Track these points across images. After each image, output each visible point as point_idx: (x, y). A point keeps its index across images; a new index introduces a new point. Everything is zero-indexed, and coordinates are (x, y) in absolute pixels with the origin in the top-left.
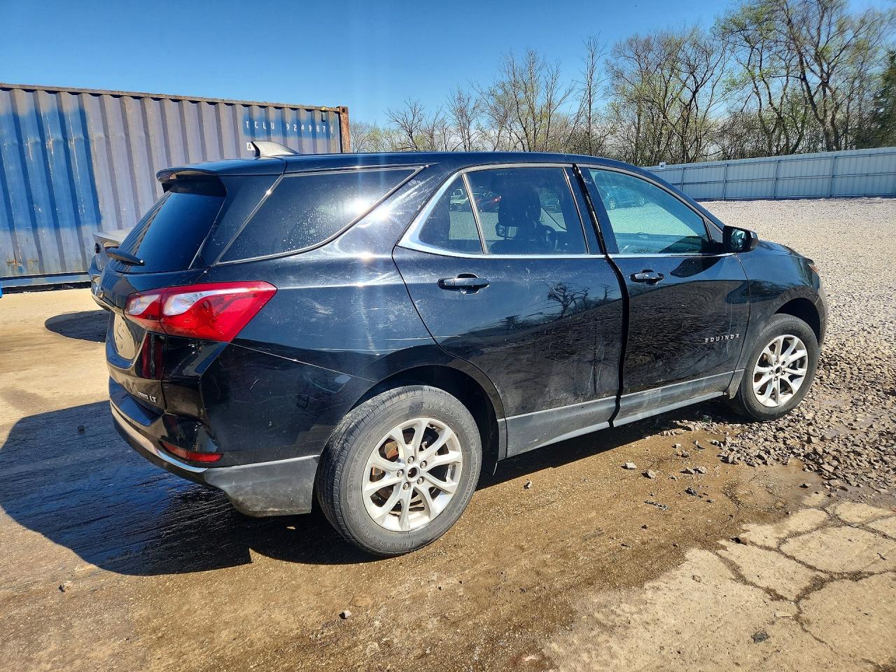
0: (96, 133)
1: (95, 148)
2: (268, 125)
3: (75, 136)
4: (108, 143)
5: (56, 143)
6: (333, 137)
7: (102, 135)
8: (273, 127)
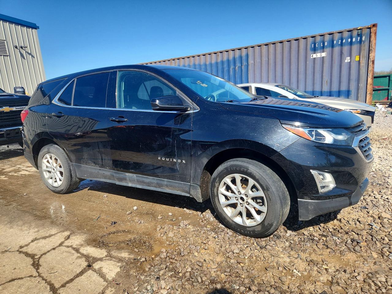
0: (251, 61)
1: (250, 67)
2: (324, 44)
3: (244, 63)
4: (254, 65)
5: (239, 67)
6: (364, 42)
7: (253, 62)
8: (326, 44)
